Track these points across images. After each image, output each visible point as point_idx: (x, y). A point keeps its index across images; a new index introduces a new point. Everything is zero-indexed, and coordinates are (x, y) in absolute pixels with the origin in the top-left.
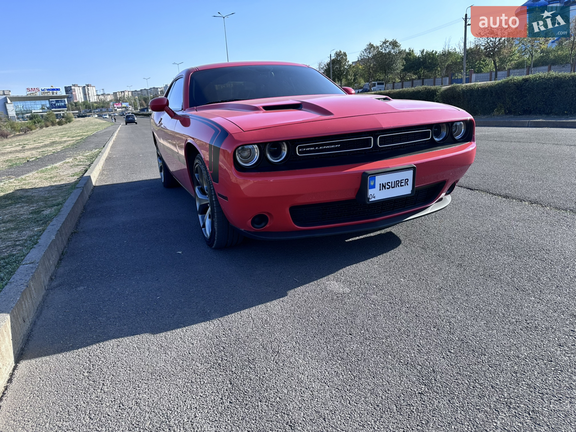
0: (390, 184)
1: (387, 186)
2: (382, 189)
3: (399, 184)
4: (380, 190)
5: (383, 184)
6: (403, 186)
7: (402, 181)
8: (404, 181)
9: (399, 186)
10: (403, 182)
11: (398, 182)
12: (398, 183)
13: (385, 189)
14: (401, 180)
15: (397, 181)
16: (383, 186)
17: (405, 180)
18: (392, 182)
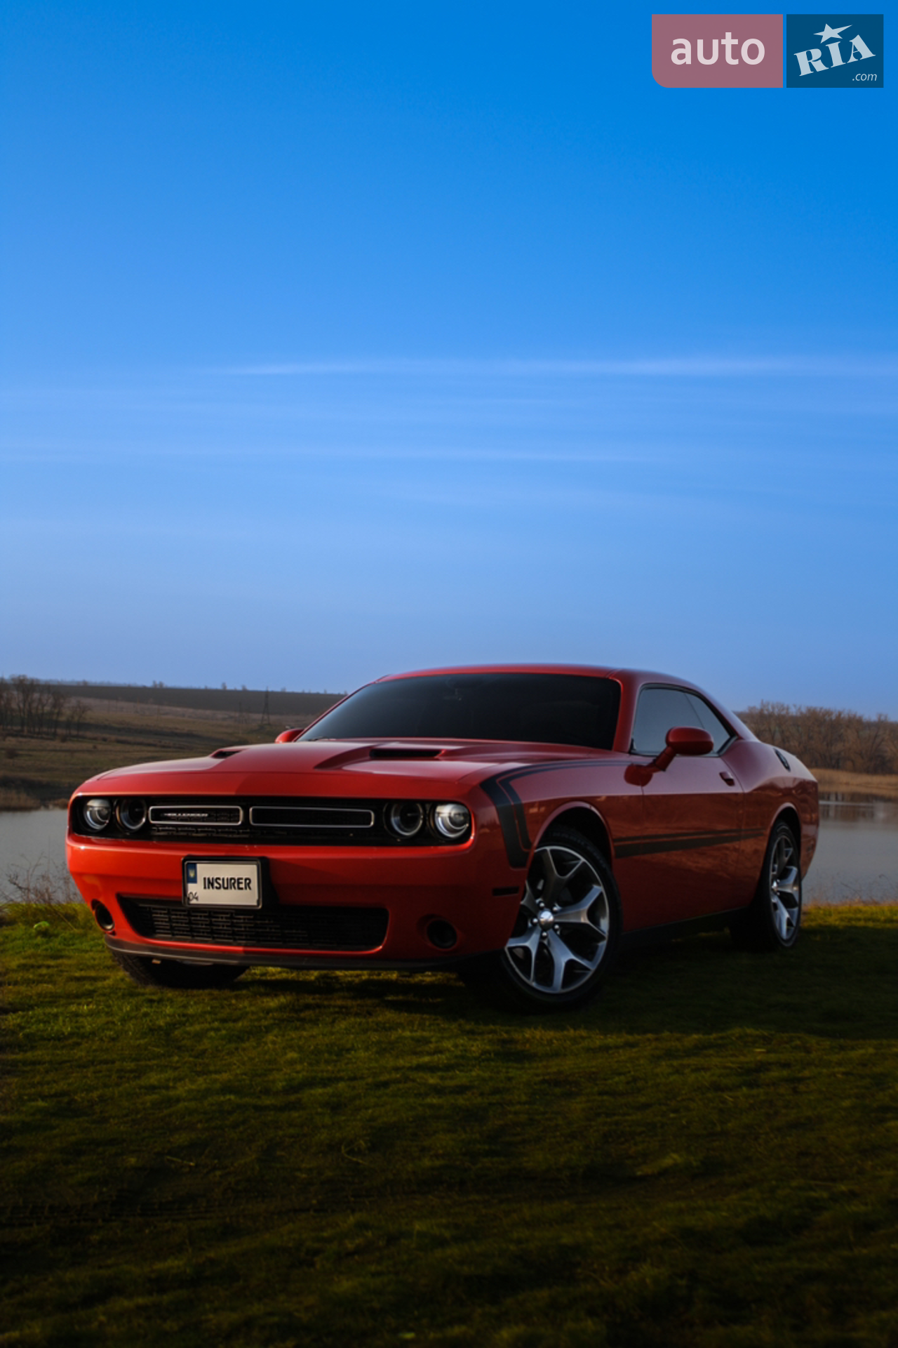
0: (221, 882)
1: (216, 885)
2: (209, 888)
3: (236, 885)
4: (205, 888)
5: (209, 879)
6: (242, 889)
7: (240, 881)
8: (243, 881)
9: (235, 888)
10: (241, 883)
11: (233, 881)
12: (234, 884)
13: (213, 888)
14: (239, 879)
15: (231, 879)
16: (210, 883)
17: (246, 879)
18: (223, 879)
